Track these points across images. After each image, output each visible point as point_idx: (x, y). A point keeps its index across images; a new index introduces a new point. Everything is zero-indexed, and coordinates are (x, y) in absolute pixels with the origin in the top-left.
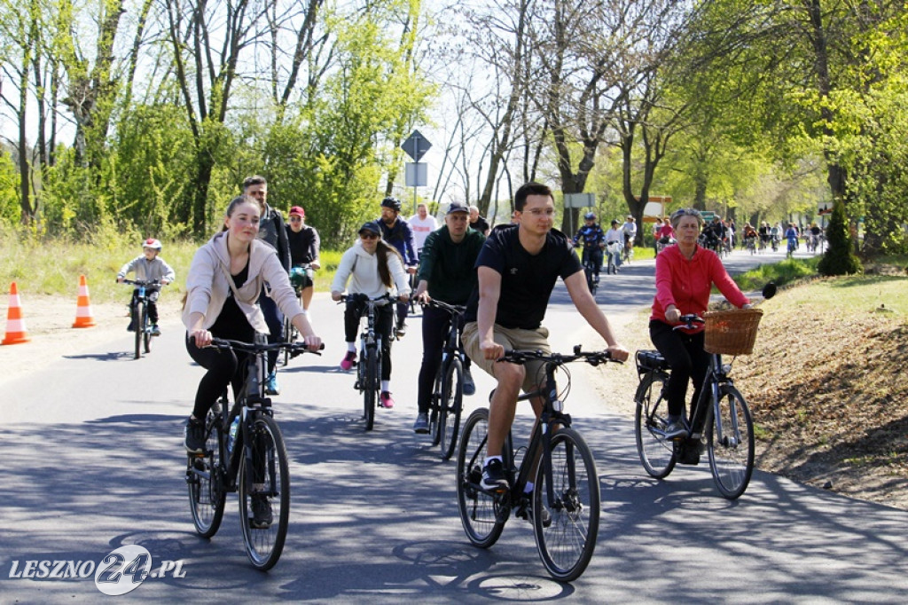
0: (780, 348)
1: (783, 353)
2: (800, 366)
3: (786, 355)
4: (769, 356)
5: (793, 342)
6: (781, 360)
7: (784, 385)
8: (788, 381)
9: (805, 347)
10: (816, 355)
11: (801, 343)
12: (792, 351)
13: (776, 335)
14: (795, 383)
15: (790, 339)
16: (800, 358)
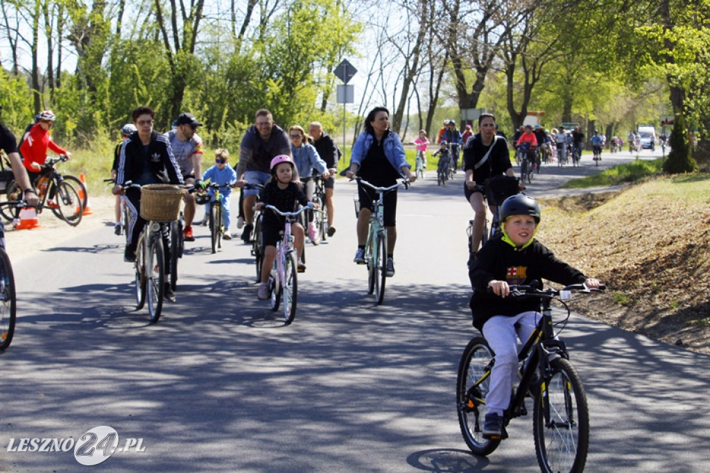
0: (636, 231)
1: (639, 235)
2: (653, 246)
3: (641, 237)
4: (627, 237)
5: (646, 226)
6: (637, 240)
7: (640, 260)
8: (643, 258)
9: (656, 231)
10: (665, 237)
11: (652, 227)
12: (646, 233)
13: (633, 221)
14: (649, 259)
15: (644, 224)
16: (653, 239)
